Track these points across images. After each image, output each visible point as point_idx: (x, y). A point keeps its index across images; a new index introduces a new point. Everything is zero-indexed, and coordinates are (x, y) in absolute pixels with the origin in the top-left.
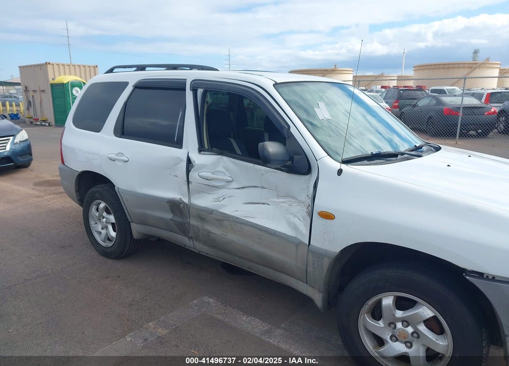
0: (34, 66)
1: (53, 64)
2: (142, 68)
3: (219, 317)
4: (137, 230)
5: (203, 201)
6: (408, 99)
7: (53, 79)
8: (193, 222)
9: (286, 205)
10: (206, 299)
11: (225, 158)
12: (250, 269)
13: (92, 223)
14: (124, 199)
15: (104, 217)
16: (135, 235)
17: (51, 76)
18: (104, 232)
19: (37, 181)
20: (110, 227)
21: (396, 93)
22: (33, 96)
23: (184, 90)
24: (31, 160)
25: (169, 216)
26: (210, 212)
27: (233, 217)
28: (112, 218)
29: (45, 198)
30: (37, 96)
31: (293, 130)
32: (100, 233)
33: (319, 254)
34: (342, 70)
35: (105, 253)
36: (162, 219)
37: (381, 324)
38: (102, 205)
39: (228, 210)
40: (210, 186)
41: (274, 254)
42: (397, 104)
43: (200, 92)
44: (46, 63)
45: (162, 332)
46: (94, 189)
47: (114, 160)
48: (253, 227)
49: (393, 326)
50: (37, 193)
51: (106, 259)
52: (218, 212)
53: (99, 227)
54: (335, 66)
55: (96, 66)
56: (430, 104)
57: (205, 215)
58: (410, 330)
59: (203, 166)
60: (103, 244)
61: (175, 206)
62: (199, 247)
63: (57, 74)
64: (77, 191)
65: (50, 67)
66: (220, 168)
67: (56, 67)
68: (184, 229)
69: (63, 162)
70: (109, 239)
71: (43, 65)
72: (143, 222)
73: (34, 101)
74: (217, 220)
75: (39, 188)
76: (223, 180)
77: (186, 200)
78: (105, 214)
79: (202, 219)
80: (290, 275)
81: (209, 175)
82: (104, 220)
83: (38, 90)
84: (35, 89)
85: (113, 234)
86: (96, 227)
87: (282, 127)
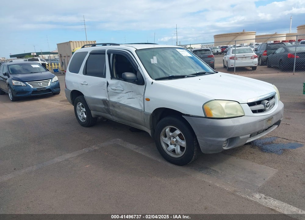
0: (64, 43)
1: (73, 42)
2: (94, 45)
3: (120, 144)
4: (93, 113)
5: (114, 99)
6: (272, 50)
7: (73, 50)
8: (111, 108)
9: (139, 98)
10: (118, 139)
11: (120, 81)
12: (131, 125)
13: (78, 112)
14: (87, 100)
15: (82, 109)
16: (93, 116)
17: (72, 48)
18: (82, 116)
19: (62, 100)
20: (84, 113)
21: (266, 46)
22: (64, 59)
23: (105, 54)
24: (60, 90)
25: (103, 106)
26: (116, 103)
27: (123, 104)
28: (84, 110)
29: (64, 106)
30: (66, 59)
31: (139, 68)
32: (81, 116)
33: (146, 114)
34: (248, 33)
35: (83, 125)
36: (101, 108)
37: (167, 139)
38: (81, 104)
39: (122, 102)
40: (115, 93)
41: (136, 117)
42: (266, 53)
43: (112, 55)
44: (70, 41)
45: (96, 148)
46: (77, 98)
47: (83, 84)
48: (129, 107)
49: (170, 139)
50: (61, 105)
51: (83, 127)
52: (119, 103)
53: (80, 114)
54: (244, 30)
55: (95, 41)
56: (282, 52)
57: (115, 104)
58: (175, 140)
59: (112, 85)
60: (82, 121)
61: (105, 102)
62: (115, 119)
63: (75, 47)
64: (71, 99)
65: (71, 44)
66: (119, 85)
67: (75, 43)
68: (108, 111)
69: (66, 88)
70: (84, 119)
71: (68, 42)
72: (95, 110)
73: (64, 62)
74: (118, 106)
75: (62, 102)
76: (120, 90)
77: (108, 99)
78: (82, 108)
79: (114, 106)
80: (142, 125)
81: (114, 88)
82: (82, 111)
83: (66, 56)
84: (69, 55)
85: (85, 116)
86: (79, 114)
87: (135, 67)
